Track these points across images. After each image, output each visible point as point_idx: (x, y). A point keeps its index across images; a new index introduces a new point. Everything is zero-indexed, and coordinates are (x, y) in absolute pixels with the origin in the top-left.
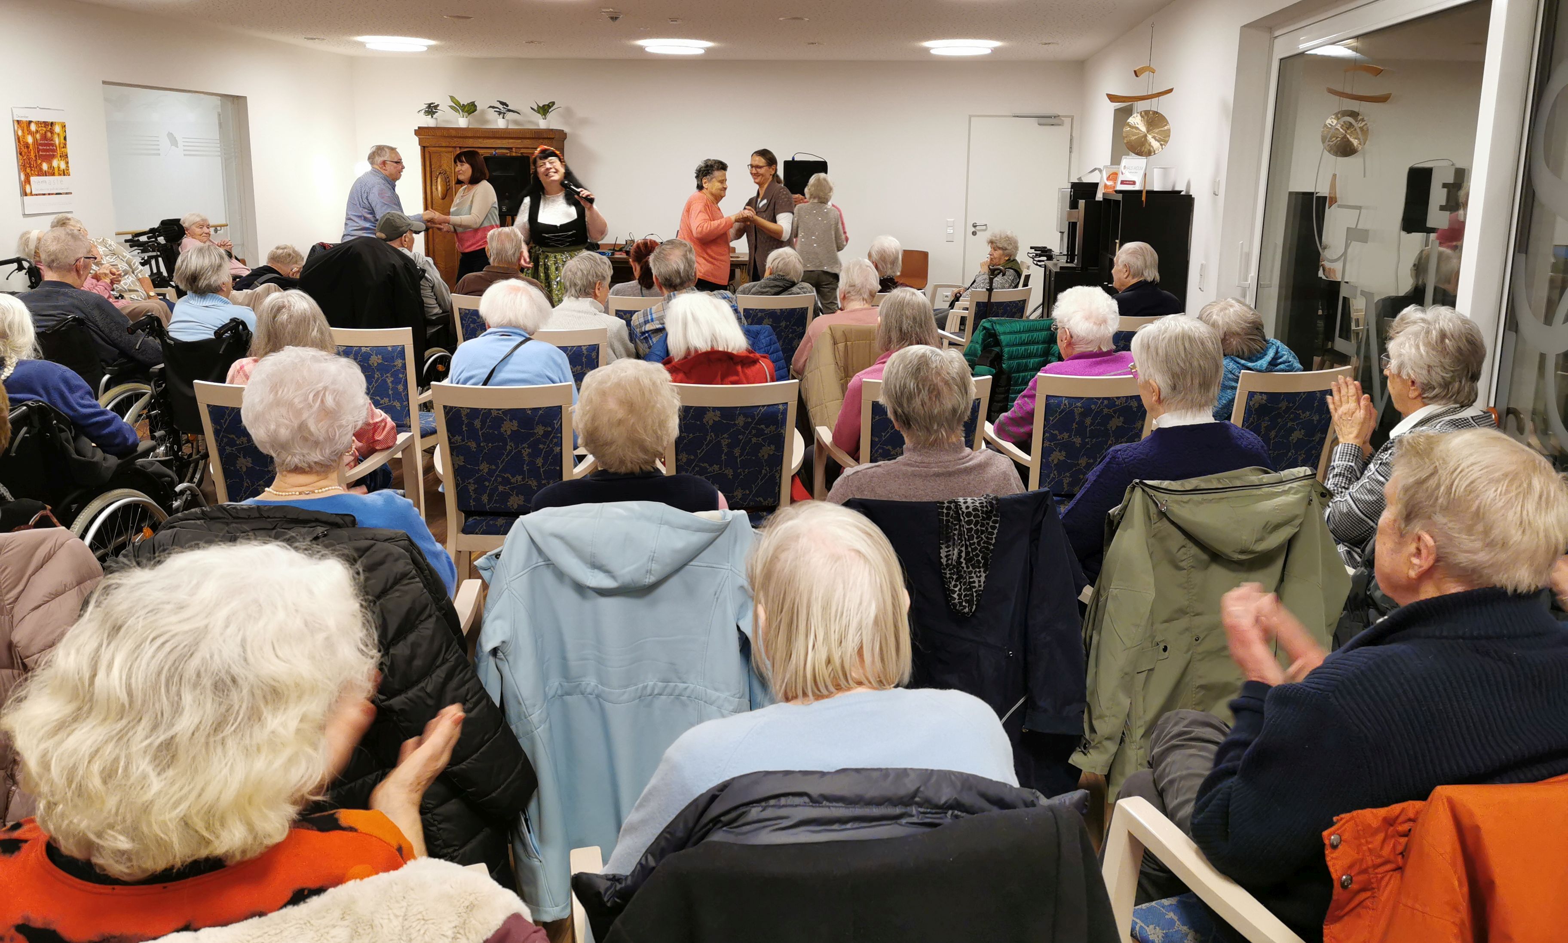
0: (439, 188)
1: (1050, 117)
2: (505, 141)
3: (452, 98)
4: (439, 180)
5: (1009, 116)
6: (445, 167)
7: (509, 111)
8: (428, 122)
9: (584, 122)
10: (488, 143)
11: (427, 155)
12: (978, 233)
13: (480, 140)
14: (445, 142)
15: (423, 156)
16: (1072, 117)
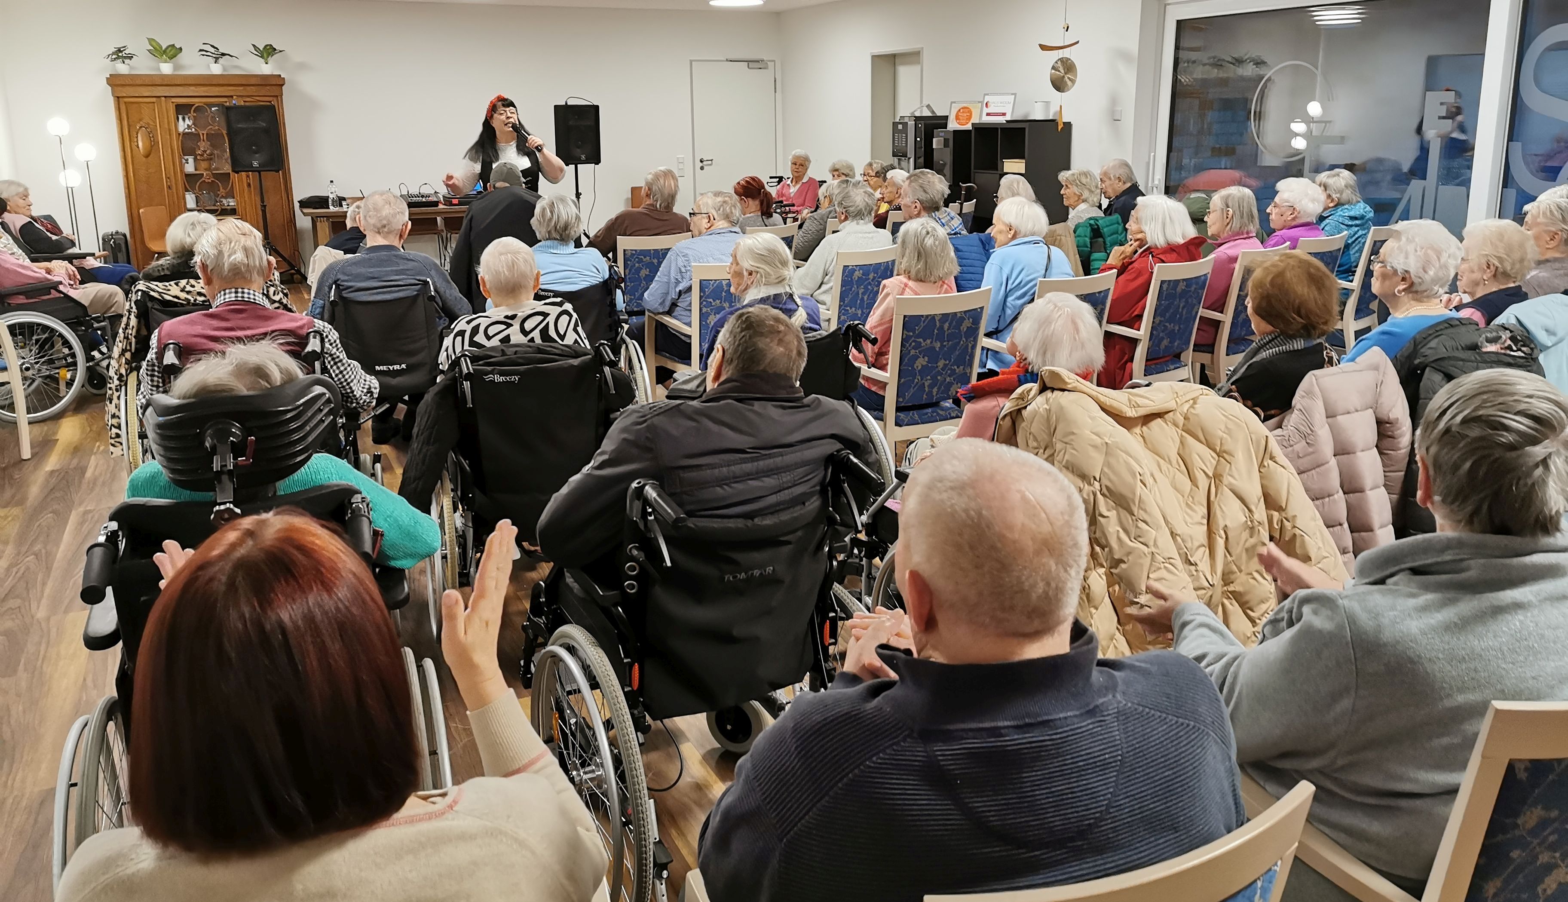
0: (141, 144)
1: (758, 61)
2: (221, 89)
3: (151, 41)
4: (139, 135)
5: (723, 61)
6: (147, 119)
7: (223, 54)
8: (122, 68)
10: (202, 91)
11: (123, 107)
12: (705, 167)
13: (192, 88)
14: (146, 92)
15: (119, 109)
16: (774, 61)
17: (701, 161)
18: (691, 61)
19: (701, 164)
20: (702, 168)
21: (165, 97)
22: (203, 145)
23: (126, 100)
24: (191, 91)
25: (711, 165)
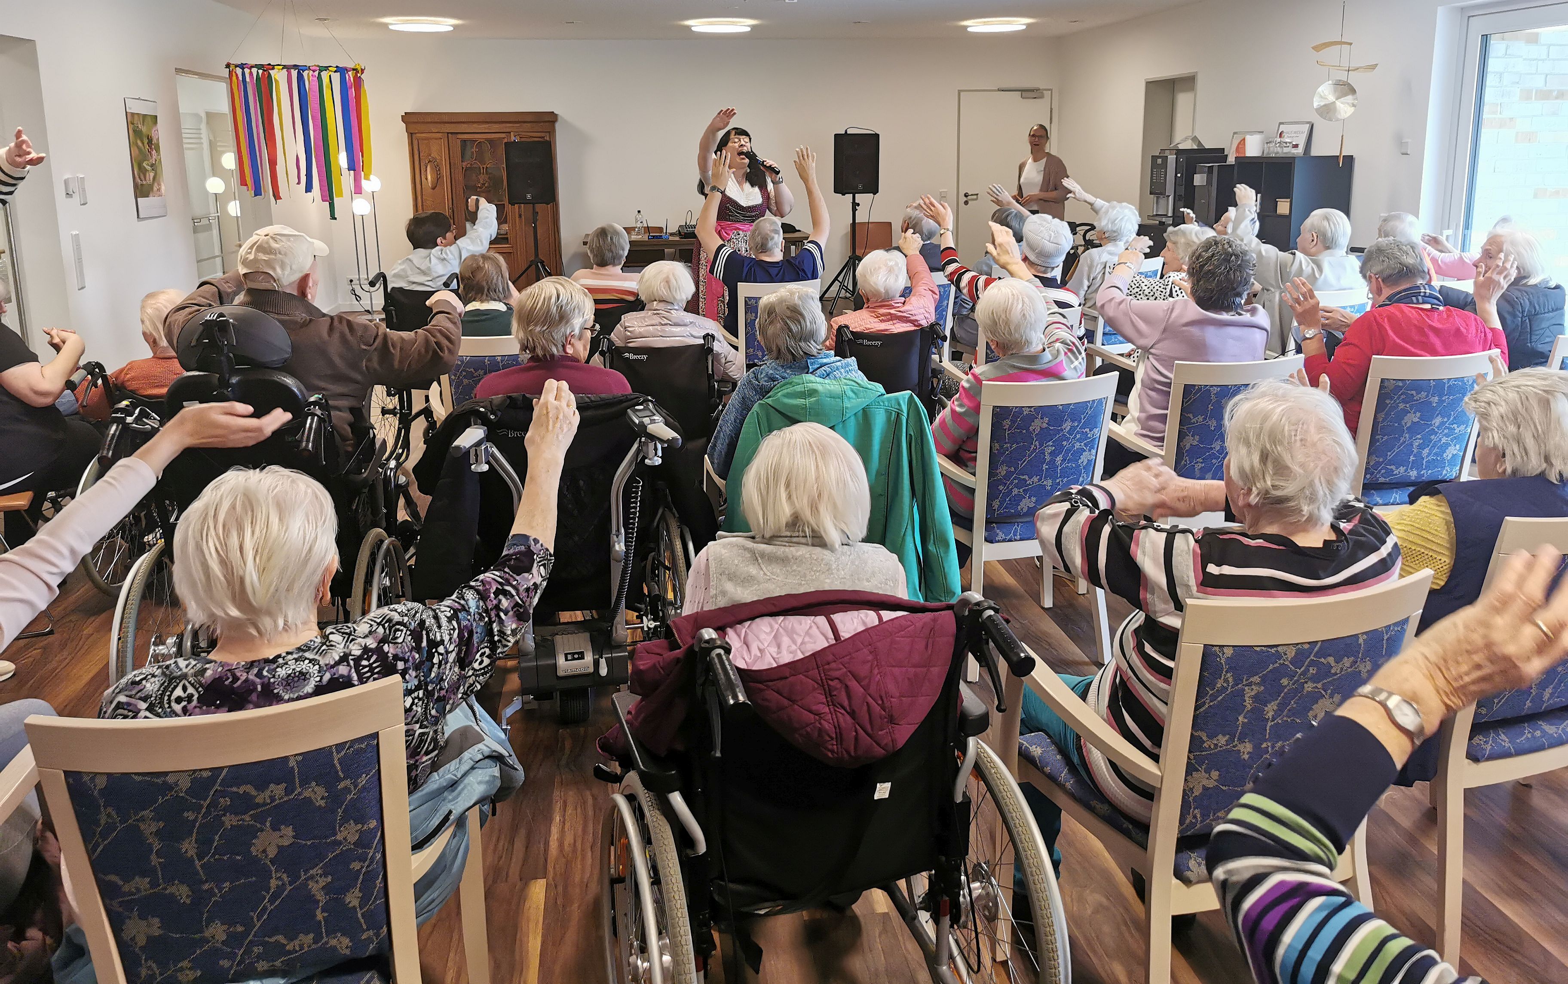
0: (429, 177)
1: (1033, 91)
5: (995, 91)
6: (435, 154)
10: (483, 127)
11: (415, 143)
12: (970, 202)
13: (475, 125)
14: (435, 128)
15: (411, 144)
16: (1051, 90)
17: (966, 195)
18: (959, 92)
19: (965, 199)
20: (966, 203)
21: (453, 133)
22: (483, 179)
23: (418, 135)
24: (474, 128)
25: (976, 199)
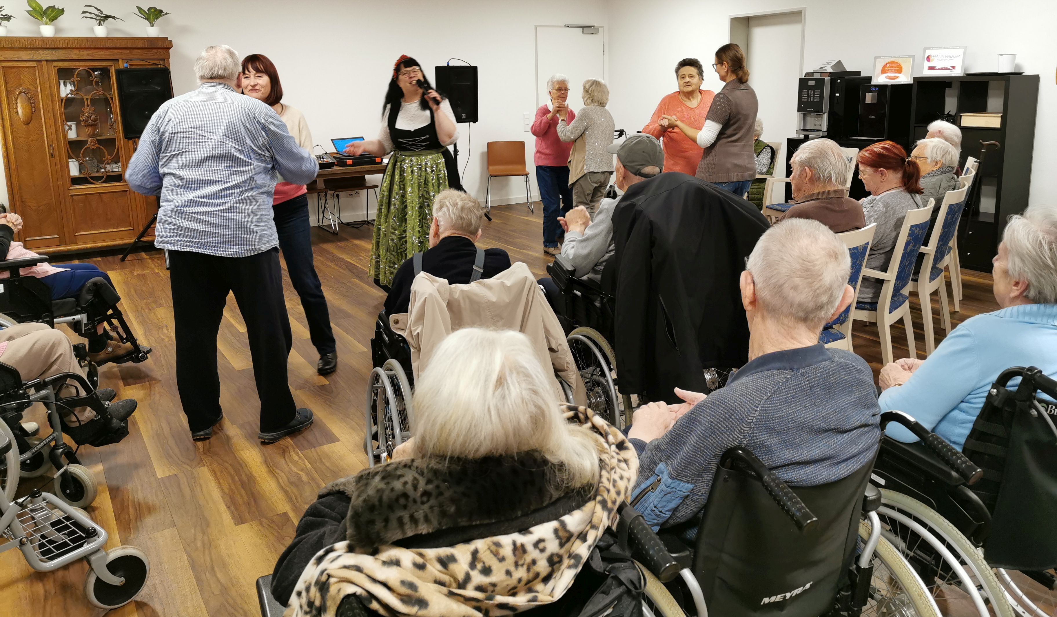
0: (20, 111)
2: (106, 52)
4: (18, 101)
5: (563, 27)
6: (27, 85)
7: (107, 17)
9: (184, 30)
10: (86, 54)
11: (1, 72)
13: (75, 52)
14: (25, 55)
16: (605, 26)
18: (536, 27)
21: (47, 61)
22: (87, 111)
23: (4, 64)
24: (75, 54)
